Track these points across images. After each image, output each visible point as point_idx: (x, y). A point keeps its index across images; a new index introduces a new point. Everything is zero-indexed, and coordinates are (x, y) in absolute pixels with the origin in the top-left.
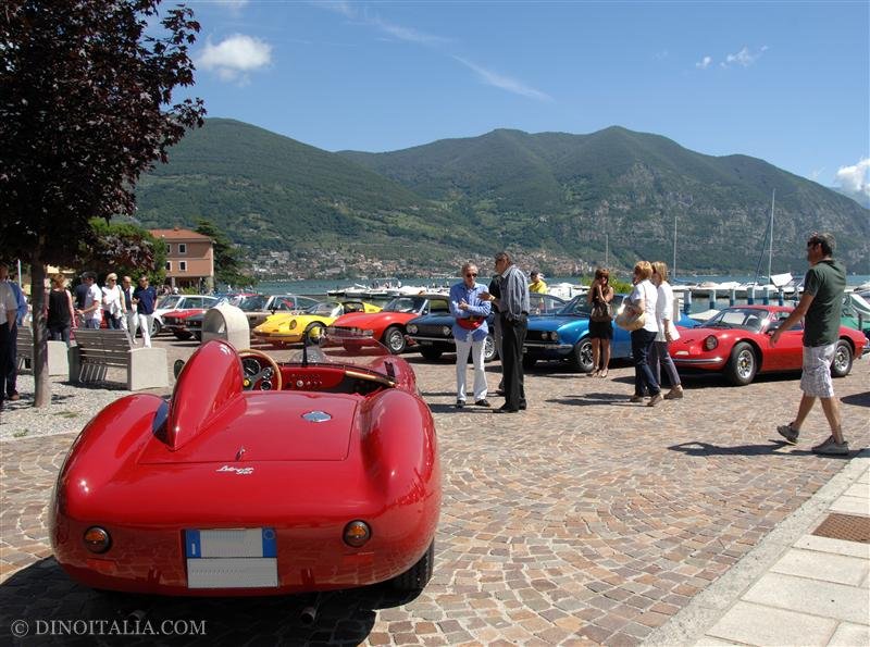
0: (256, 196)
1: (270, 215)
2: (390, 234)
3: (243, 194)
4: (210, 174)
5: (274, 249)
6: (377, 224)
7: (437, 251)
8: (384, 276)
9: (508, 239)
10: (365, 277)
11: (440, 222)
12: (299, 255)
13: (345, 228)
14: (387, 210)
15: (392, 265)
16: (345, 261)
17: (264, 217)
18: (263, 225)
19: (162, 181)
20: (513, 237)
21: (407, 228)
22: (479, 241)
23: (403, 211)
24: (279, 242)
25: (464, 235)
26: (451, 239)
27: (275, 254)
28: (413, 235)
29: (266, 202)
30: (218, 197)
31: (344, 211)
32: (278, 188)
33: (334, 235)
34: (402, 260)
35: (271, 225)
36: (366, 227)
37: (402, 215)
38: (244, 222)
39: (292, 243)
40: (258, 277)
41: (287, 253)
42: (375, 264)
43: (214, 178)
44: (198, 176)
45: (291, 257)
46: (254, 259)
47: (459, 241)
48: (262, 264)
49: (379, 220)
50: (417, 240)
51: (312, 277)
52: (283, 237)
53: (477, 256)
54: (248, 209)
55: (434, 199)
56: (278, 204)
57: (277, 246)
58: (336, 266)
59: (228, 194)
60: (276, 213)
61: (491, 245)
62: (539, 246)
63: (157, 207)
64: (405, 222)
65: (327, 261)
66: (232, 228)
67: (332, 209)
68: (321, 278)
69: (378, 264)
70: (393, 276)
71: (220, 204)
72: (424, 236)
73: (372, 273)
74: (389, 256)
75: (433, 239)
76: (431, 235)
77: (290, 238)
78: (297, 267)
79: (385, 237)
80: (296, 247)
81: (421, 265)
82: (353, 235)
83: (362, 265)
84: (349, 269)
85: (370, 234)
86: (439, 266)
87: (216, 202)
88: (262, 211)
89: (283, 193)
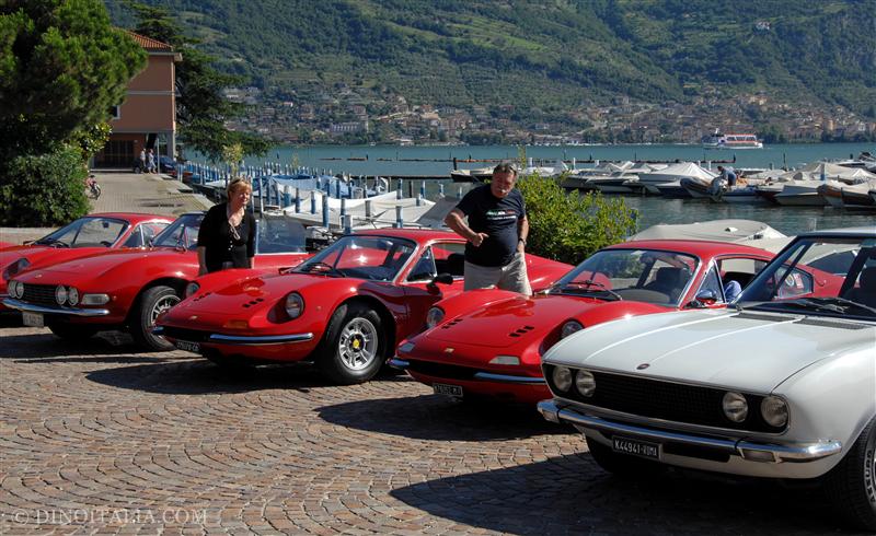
1: (221, 15)
2: (454, 57)
6: (430, 37)
7: (545, 94)
8: (443, 139)
9: (685, 68)
10: (406, 141)
11: (553, 33)
12: (281, 96)
15: (461, 121)
16: (368, 109)
17: (210, 20)
20: (696, 63)
21: (488, 44)
22: (630, 71)
23: (480, 12)
24: (238, 67)
25: (601, 58)
26: (573, 67)
27: (232, 94)
28: (497, 60)
33: (351, 59)
34: (477, 108)
35: (223, 36)
36: (408, 43)
37: (478, 20)
39: (265, 72)
41: (257, 91)
42: (426, 116)
47: (587, 72)
49: (433, 28)
50: (507, 68)
51: (305, 139)
52: (248, 59)
53: (626, 100)
58: (349, 118)
61: (652, 79)
62: (753, 81)
64: (484, 33)
65: (334, 108)
68: (321, 142)
69: (430, 115)
70: (461, 138)
72: (521, 61)
73: (420, 132)
74: (452, 100)
75: (539, 67)
76: (534, 60)
77: (262, 62)
78: (275, 118)
79: (446, 62)
80: (273, 79)
81: (515, 118)
82: (383, 57)
83: (402, 116)
84: (377, 124)
85: (416, 56)
86: (550, 120)
88: (206, 7)
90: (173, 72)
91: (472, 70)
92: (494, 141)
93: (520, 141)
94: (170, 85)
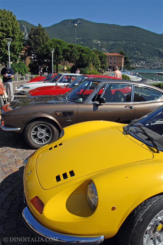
0: (138, 47)
1: (141, 51)
3: (134, 46)
4: (127, 41)
5: (141, 60)
12: (148, 62)
13: (161, 55)
16: (160, 64)
17: (140, 52)
18: (139, 54)
19: (115, 43)
24: (143, 58)
27: (142, 62)
29: (141, 48)
32: (144, 44)
33: (158, 57)
35: (141, 54)
38: (135, 53)
40: (137, 68)
43: (127, 42)
44: (124, 41)
45: (146, 63)
46: (137, 63)
48: (138, 64)
51: (151, 68)
54: (136, 50)
56: (144, 48)
57: (143, 60)
58: (157, 66)
59: (131, 46)
60: (143, 51)
65: (155, 64)
66: (131, 55)
67: (158, 50)
71: (129, 49)
77: (146, 58)
87: (128, 48)
88: (139, 50)
89: (145, 45)
90: (123, 58)
94: (122, 60)
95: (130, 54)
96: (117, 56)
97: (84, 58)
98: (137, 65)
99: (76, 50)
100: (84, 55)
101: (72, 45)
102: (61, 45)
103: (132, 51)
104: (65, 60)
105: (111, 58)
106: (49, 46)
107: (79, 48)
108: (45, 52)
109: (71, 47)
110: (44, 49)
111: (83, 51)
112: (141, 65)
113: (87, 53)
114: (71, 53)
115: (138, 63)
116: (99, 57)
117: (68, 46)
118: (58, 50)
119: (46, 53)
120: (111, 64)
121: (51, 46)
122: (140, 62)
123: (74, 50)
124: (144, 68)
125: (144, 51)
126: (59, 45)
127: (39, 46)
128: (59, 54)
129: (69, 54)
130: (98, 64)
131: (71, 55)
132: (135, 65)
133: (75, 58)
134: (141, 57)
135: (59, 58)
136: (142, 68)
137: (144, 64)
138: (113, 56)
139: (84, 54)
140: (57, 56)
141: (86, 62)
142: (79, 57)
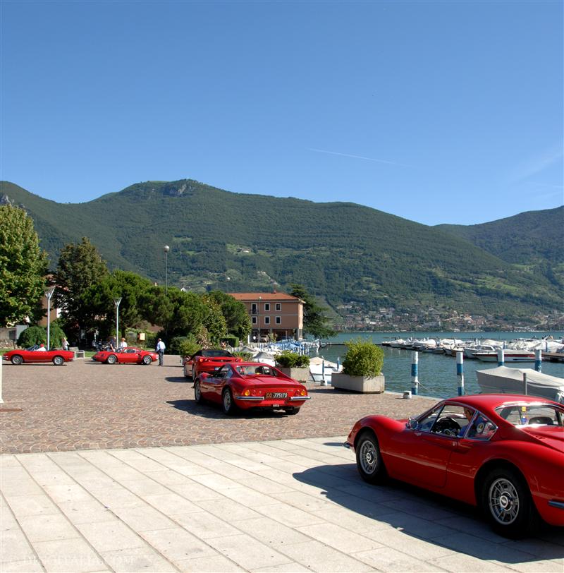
0: (369, 264)
1: (379, 278)
2: (478, 293)
3: (357, 262)
4: (332, 246)
5: (382, 306)
6: (468, 285)
7: (520, 310)
8: (473, 329)
10: (457, 330)
11: (523, 282)
12: (403, 311)
13: (441, 288)
14: (476, 273)
15: (482, 321)
16: (441, 316)
17: (374, 280)
18: (374, 286)
19: (296, 253)
21: (494, 288)
22: (558, 299)
23: (491, 274)
24: (386, 299)
25: (544, 293)
26: (532, 297)
27: (383, 310)
28: (497, 294)
29: (376, 268)
30: (339, 265)
31: (440, 274)
32: (386, 256)
33: (433, 295)
34: (489, 315)
35: (380, 287)
36: (459, 288)
37: (489, 277)
38: (359, 284)
39: (397, 301)
40: (369, 329)
41: (393, 309)
42: (466, 319)
43: (335, 249)
44: (323, 248)
45: (396, 313)
46: (367, 313)
47: (538, 299)
48: (372, 318)
49: (470, 282)
50: (502, 298)
51: (413, 329)
52: (390, 296)
53: (556, 312)
54: (362, 273)
55: (517, 263)
56: (385, 269)
57: (384, 303)
58: (432, 320)
59: (346, 261)
60: (384, 276)
63: (292, 272)
64: (491, 283)
65: (426, 316)
66: (349, 289)
67: (429, 273)
68: (420, 330)
69: (468, 318)
70: (481, 328)
71: (340, 270)
72: (508, 295)
73: (463, 326)
74: (478, 312)
75: (516, 297)
76: (514, 294)
77: (395, 297)
78: (401, 320)
79: (475, 296)
80: (400, 304)
81: (505, 319)
82: (447, 294)
83: (455, 319)
84: (444, 323)
85: (462, 293)
86: (521, 320)
87: (337, 268)
88: (373, 275)
89: (390, 260)
90: (301, 307)
91: (486, 299)
92: (496, 330)
93: (508, 330)
94: (297, 312)
95: (346, 286)
96: (284, 302)
97: (183, 316)
98: (368, 321)
99: (167, 299)
100: (184, 309)
101: (158, 289)
102: (133, 285)
103: (350, 277)
104: (143, 318)
105: (267, 307)
106: (108, 288)
107: (173, 295)
108: (97, 301)
109: (157, 292)
110: (97, 295)
111: (180, 301)
112: (381, 319)
113: (191, 306)
114: (156, 305)
115: (371, 313)
116: (224, 308)
117: (151, 291)
118: (127, 297)
119: (100, 303)
120: (278, 322)
121: (111, 288)
122: (377, 310)
123: (162, 298)
124: (391, 328)
125: (387, 275)
126: (129, 287)
127: (84, 287)
128: (129, 305)
129: (151, 307)
130: (221, 327)
131: (155, 309)
132: (363, 320)
133: (165, 316)
134: (378, 296)
135: (128, 314)
136: (385, 328)
137: (390, 316)
138: (273, 301)
139: (182, 308)
140: (124, 309)
141: (187, 323)
142: (172, 314)
